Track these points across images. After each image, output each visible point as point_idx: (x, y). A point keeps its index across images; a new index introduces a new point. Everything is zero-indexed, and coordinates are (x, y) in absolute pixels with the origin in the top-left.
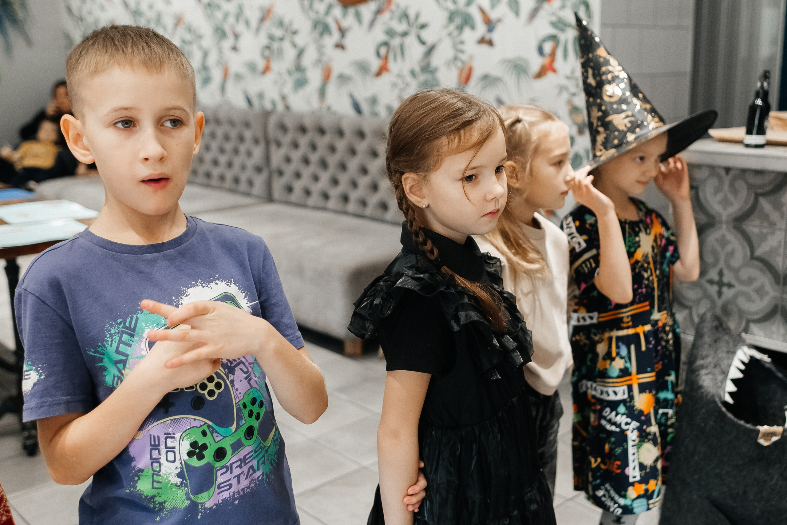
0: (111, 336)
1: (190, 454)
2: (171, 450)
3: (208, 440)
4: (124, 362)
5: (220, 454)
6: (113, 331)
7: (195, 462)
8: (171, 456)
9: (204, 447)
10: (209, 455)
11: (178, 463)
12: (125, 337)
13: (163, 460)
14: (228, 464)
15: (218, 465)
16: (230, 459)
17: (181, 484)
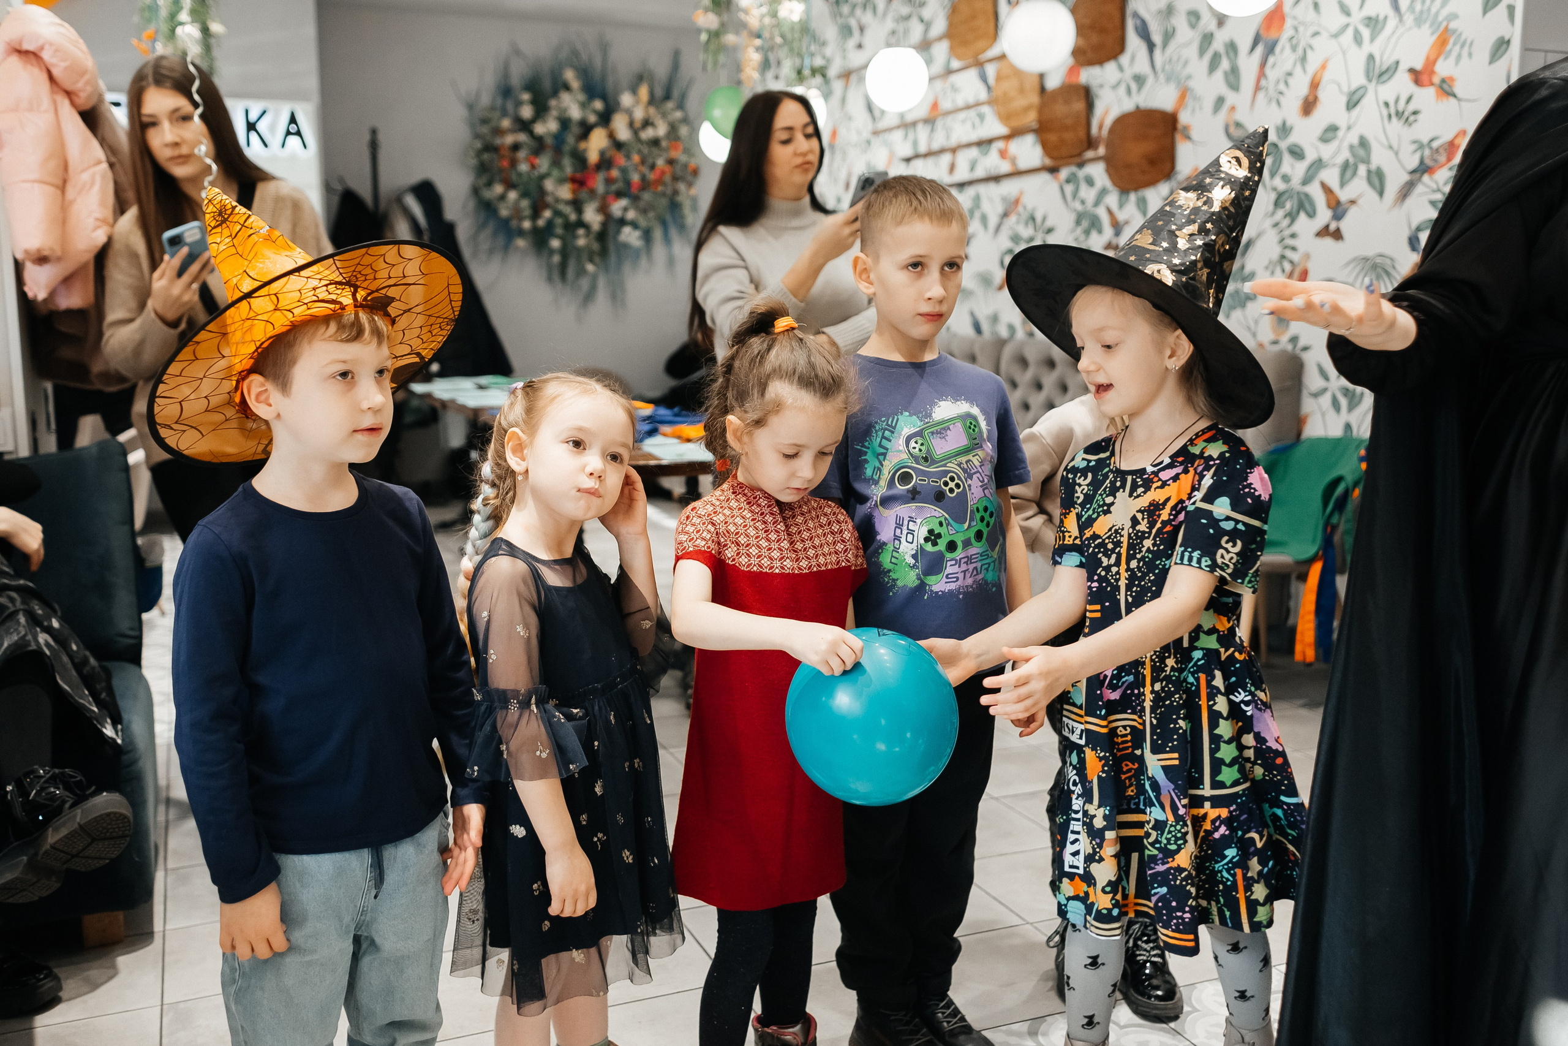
0: (876, 431)
1: (926, 540)
2: (911, 532)
3: (942, 530)
4: (884, 455)
5: (952, 546)
6: (877, 428)
7: (929, 547)
8: (910, 537)
9: (939, 536)
10: (942, 544)
11: (915, 545)
12: (887, 433)
13: (903, 540)
14: (958, 558)
15: (949, 555)
16: (959, 554)
17: (914, 565)
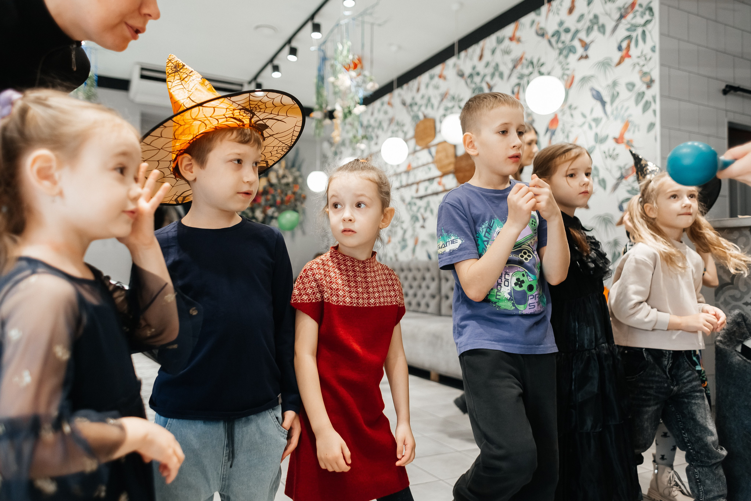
0: (482, 229)
1: (516, 284)
2: (507, 280)
3: (525, 279)
4: (488, 242)
5: (530, 288)
7: (517, 288)
8: (506, 283)
9: (523, 282)
10: (525, 287)
11: (509, 288)
13: (503, 285)
14: (534, 294)
15: (529, 293)
16: (534, 292)
17: (510, 299)
